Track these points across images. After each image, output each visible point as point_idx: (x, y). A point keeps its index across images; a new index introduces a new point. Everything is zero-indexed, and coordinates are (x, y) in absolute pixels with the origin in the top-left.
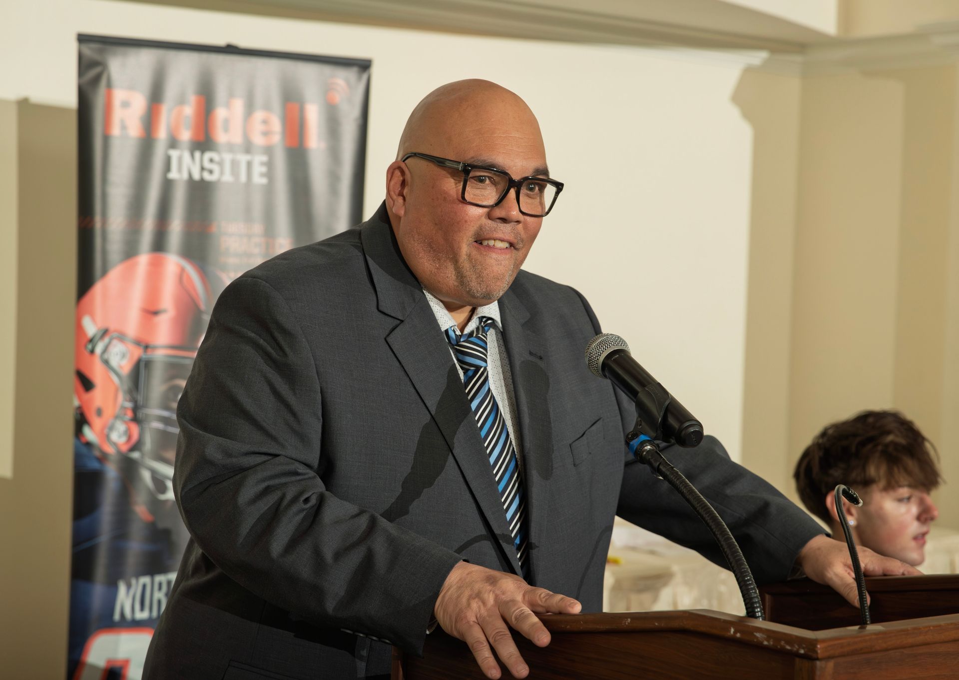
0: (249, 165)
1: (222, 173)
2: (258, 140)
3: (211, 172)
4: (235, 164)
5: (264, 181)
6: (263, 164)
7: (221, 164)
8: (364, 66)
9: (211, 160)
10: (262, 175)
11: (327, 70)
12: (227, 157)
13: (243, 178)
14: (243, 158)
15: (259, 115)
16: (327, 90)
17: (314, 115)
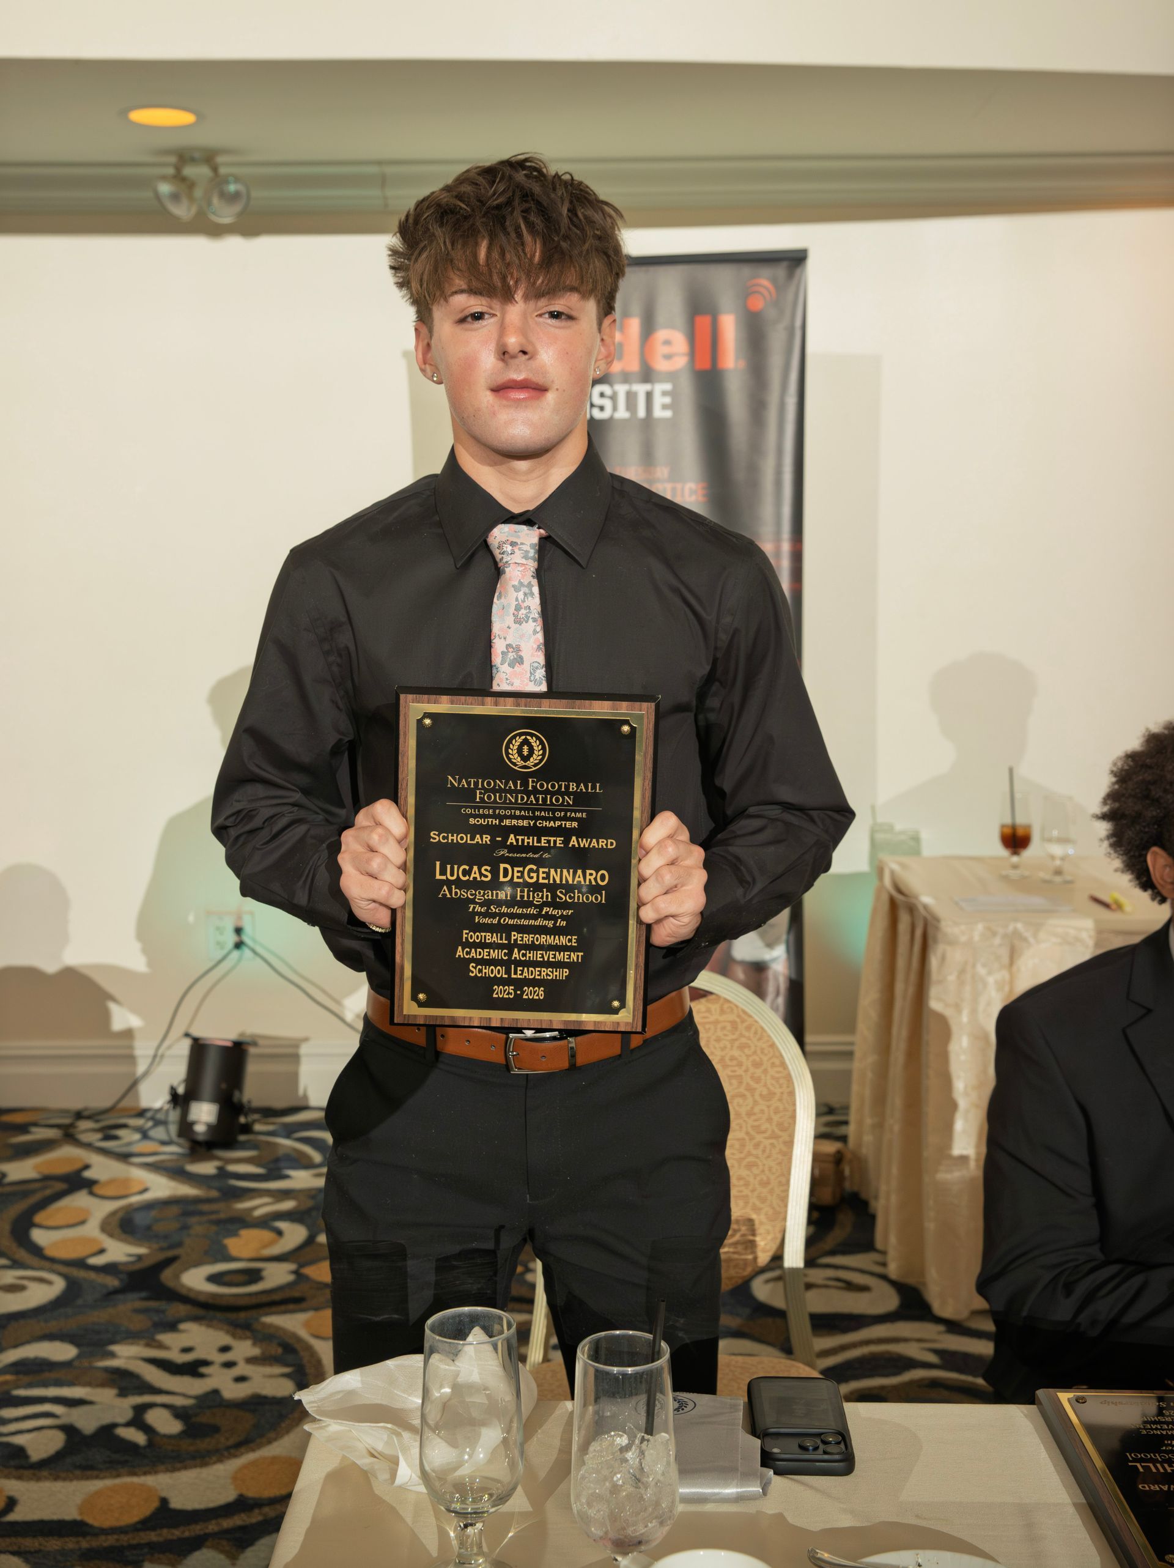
0: (649, 396)
1: (615, 408)
2: (661, 365)
3: (602, 408)
4: (631, 397)
5: (668, 414)
6: (665, 393)
7: (614, 398)
8: (796, 260)
9: (602, 395)
10: (665, 407)
11: (746, 270)
12: (621, 389)
13: (641, 413)
14: (641, 389)
15: (661, 334)
16: (746, 293)
17: (730, 326)
